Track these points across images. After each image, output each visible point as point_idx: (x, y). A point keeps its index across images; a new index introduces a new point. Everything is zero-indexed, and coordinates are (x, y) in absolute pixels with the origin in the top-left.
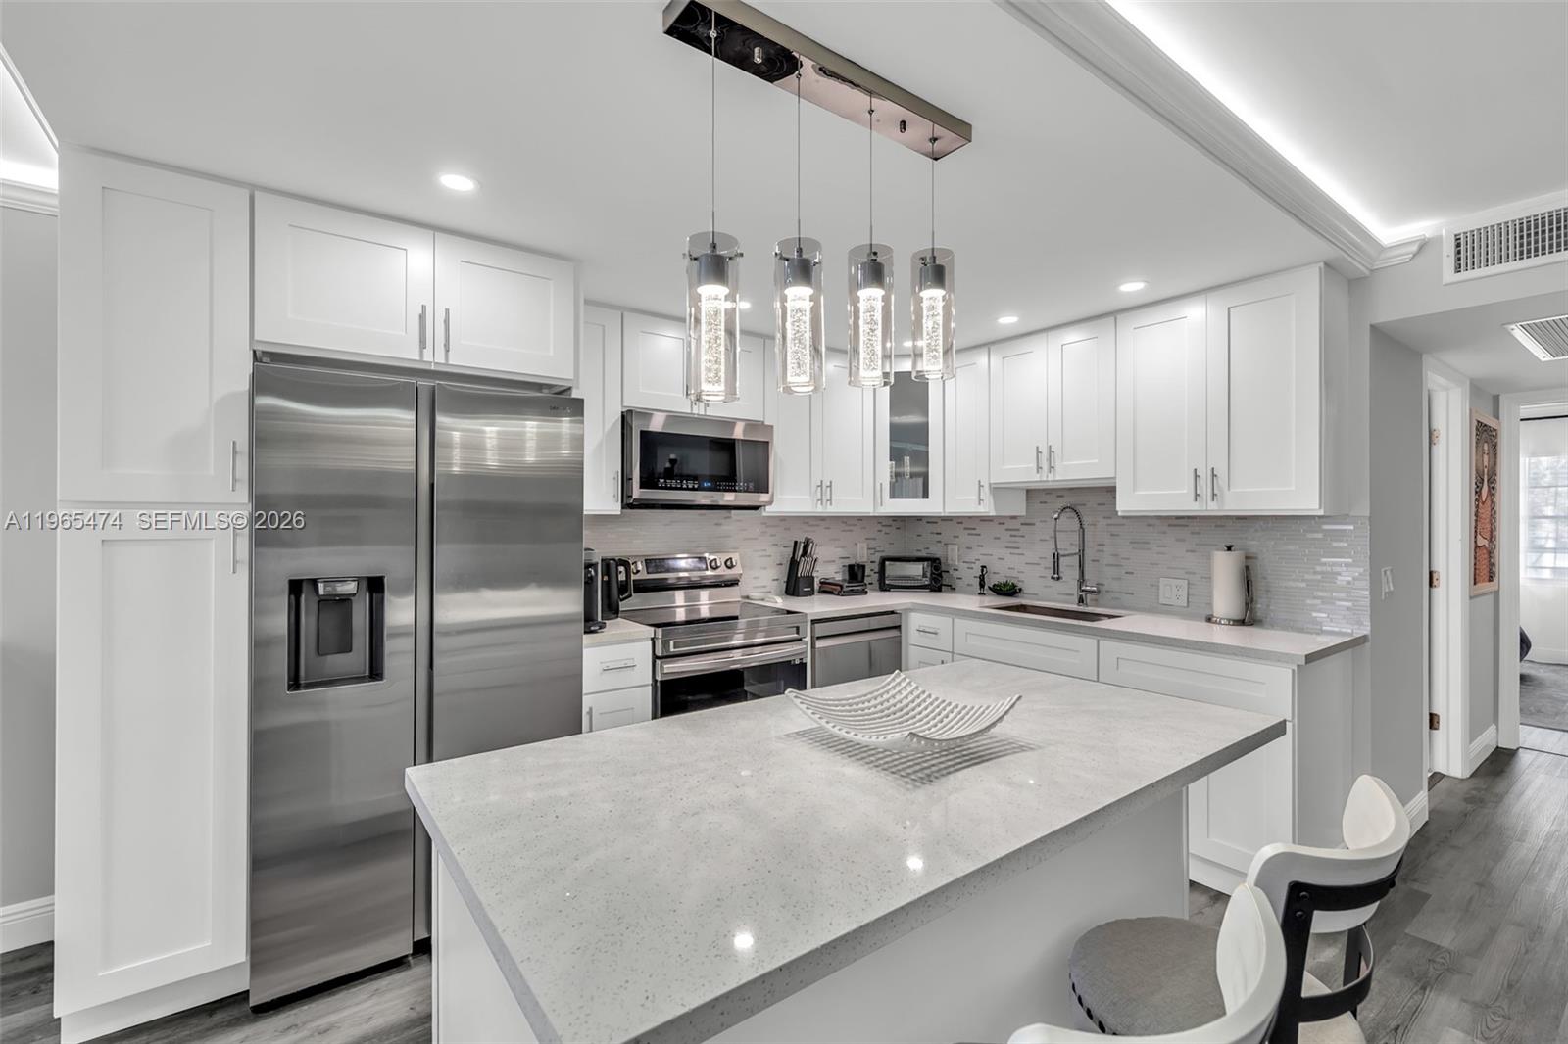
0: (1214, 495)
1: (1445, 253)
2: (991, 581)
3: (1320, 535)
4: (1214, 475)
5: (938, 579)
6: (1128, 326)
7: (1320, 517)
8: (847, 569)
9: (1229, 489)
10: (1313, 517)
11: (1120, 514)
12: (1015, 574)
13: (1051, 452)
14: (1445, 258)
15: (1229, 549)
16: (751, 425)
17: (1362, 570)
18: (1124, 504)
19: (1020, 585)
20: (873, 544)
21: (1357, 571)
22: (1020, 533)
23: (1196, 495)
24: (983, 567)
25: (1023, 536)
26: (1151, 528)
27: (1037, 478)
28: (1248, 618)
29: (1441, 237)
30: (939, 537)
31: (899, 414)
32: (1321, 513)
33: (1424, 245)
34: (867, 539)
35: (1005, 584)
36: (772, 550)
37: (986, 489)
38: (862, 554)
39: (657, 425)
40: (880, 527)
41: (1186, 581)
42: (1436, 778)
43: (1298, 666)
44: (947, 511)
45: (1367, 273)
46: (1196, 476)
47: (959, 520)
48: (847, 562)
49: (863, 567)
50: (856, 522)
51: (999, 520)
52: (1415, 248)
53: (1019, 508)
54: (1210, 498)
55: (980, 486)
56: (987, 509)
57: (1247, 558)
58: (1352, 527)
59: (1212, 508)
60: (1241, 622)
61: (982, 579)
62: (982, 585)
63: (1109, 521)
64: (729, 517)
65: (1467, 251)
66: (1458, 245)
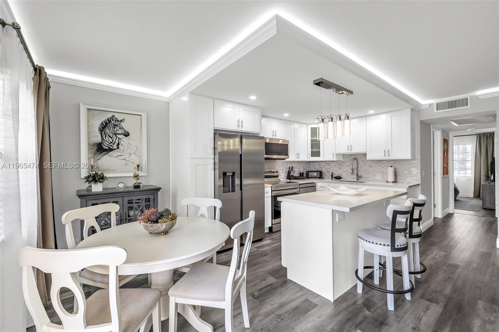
0: (389, 155)
1: (435, 107)
2: (334, 176)
3: (410, 164)
4: (389, 151)
5: (321, 176)
6: (369, 119)
7: (410, 160)
8: (299, 174)
9: (392, 154)
10: (409, 160)
11: (368, 160)
12: (340, 174)
13: (351, 146)
14: (435, 108)
15: (391, 167)
16: (284, 140)
17: (419, 170)
18: (368, 158)
19: (341, 177)
20: (304, 168)
21: (418, 171)
22: (341, 164)
23: (385, 155)
24: (332, 173)
25: (342, 165)
26: (373, 163)
27: (348, 152)
28: (395, 182)
29: (434, 103)
30: (320, 166)
31: (313, 137)
32: (411, 159)
33: (431, 105)
34: (303, 167)
35: (338, 176)
36: (284, 169)
37: (335, 155)
38: (302, 170)
39: (268, 141)
40: (305, 164)
41: (381, 174)
42: (435, 218)
43: (407, 188)
44: (325, 159)
45: (419, 110)
46: (385, 151)
47: (326, 162)
48: (299, 172)
49: (303, 173)
50: (300, 163)
51: (336, 162)
52: (429, 105)
53: (341, 159)
54: (388, 156)
55: (334, 154)
56: (335, 159)
57: (395, 169)
58: (417, 162)
59: (388, 158)
60: (394, 182)
61: (332, 175)
62: (332, 177)
63: (363, 161)
64: (275, 162)
65: (439, 106)
66: (437, 105)
